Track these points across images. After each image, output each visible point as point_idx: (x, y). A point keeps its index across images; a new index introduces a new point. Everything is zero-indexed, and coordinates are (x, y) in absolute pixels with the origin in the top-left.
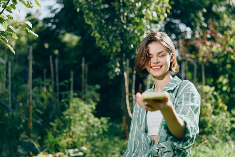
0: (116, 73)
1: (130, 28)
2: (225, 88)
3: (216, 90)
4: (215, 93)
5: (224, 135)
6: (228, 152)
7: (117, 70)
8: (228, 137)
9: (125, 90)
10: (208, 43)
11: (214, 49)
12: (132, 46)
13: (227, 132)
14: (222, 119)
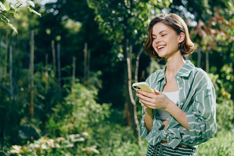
0: (119, 58)
1: (135, 13)
2: (228, 78)
3: (220, 78)
4: (219, 81)
5: (226, 123)
6: (230, 139)
7: (120, 56)
8: (231, 126)
9: (127, 76)
10: (213, 31)
11: (218, 37)
12: (136, 31)
13: (229, 120)
14: (225, 108)
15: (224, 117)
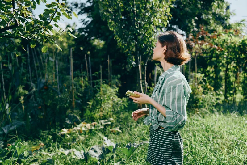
0: (133, 65)
1: (142, 32)
2: (211, 75)
3: (205, 76)
4: (205, 78)
5: (211, 108)
6: (214, 119)
7: (133, 63)
8: (214, 110)
9: (140, 77)
10: (199, 42)
11: (204, 46)
12: (144, 45)
13: (213, 106)
14: (210, 97)
15: (210, 103)
